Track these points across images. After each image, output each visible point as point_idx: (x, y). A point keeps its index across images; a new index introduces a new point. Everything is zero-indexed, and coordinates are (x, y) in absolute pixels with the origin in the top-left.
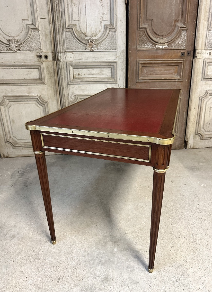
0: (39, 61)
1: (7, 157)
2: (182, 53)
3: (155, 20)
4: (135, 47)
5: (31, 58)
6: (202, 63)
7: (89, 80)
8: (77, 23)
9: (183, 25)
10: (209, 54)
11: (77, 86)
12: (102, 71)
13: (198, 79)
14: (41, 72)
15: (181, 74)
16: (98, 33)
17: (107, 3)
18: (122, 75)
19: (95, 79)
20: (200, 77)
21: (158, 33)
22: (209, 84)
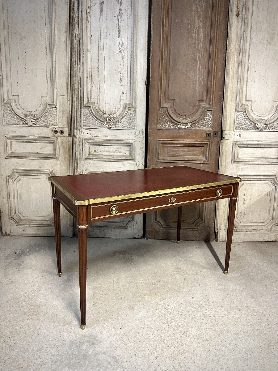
0: (54, 136)
1: (10, 235)
2: (207, 133)
3: (177, 100)
4: (155, 126)
5: (46, 132)
6: (232, 144)
7: (105, 157)
8: (95, 101)
9: (208, 106)
10: (238, 136)
11: (91, 163)
12: (120, 149)
13: (227, 161)
14: (55, 147)
15: (207, 155)
16: (117, 112)
17: (127, 84)
18: (140, 154)
19: (112, 156)
20: (229, 160)
21: (181, 113)
22: (240, 168)
